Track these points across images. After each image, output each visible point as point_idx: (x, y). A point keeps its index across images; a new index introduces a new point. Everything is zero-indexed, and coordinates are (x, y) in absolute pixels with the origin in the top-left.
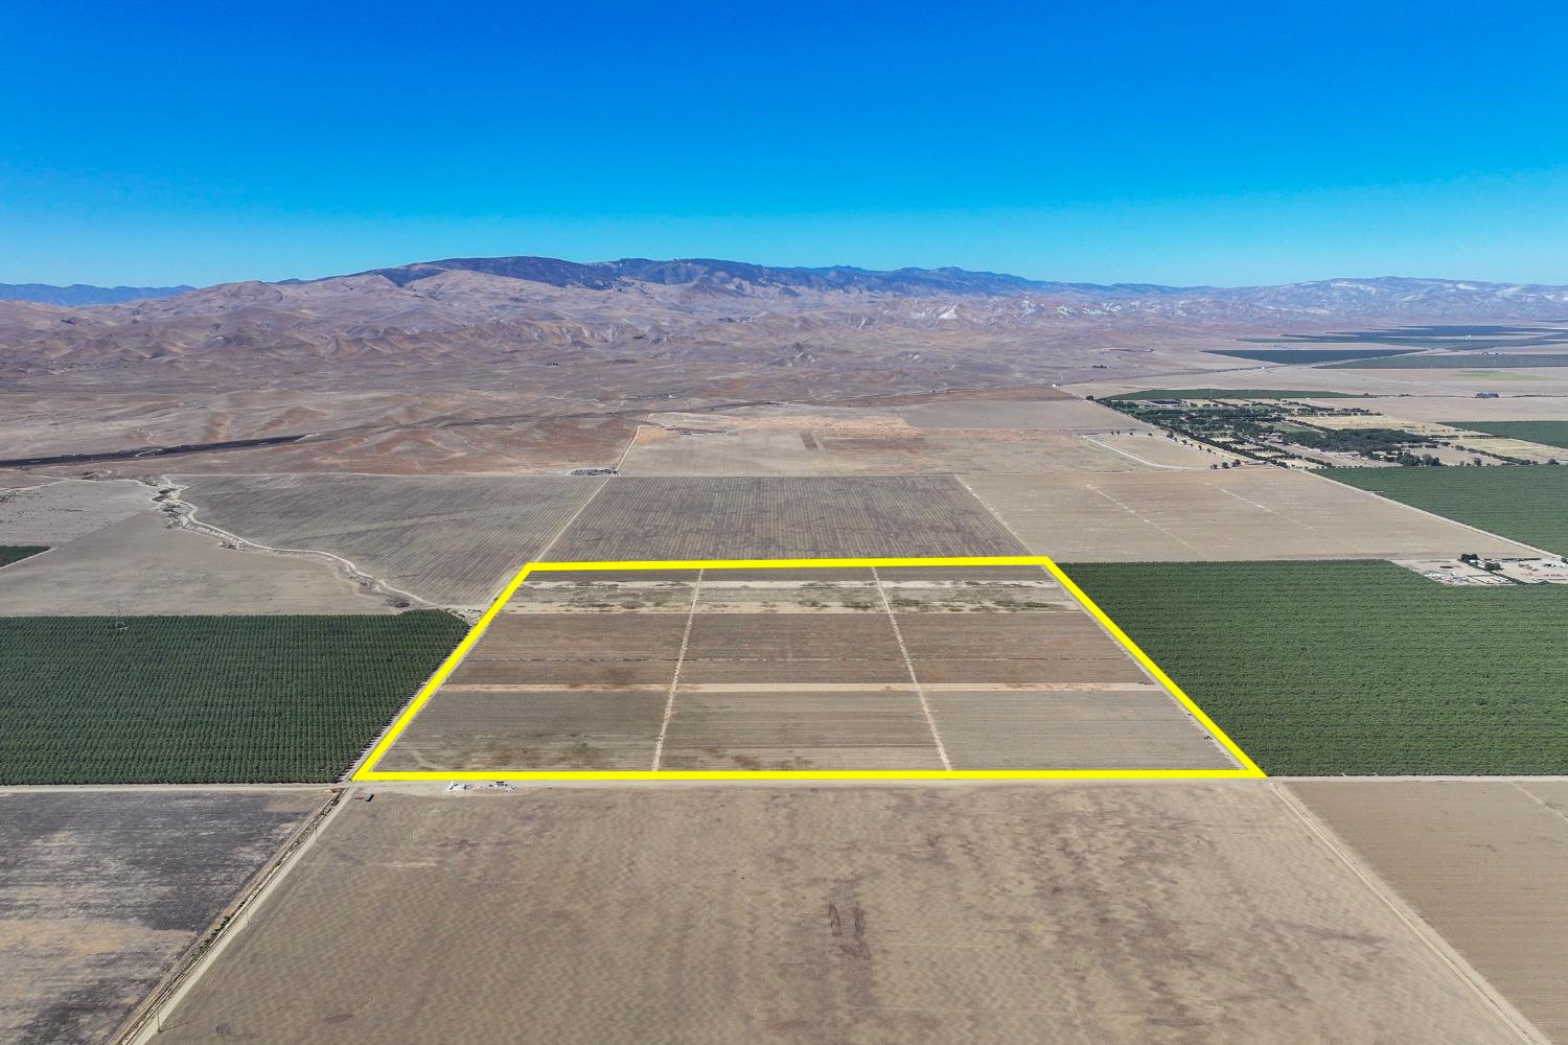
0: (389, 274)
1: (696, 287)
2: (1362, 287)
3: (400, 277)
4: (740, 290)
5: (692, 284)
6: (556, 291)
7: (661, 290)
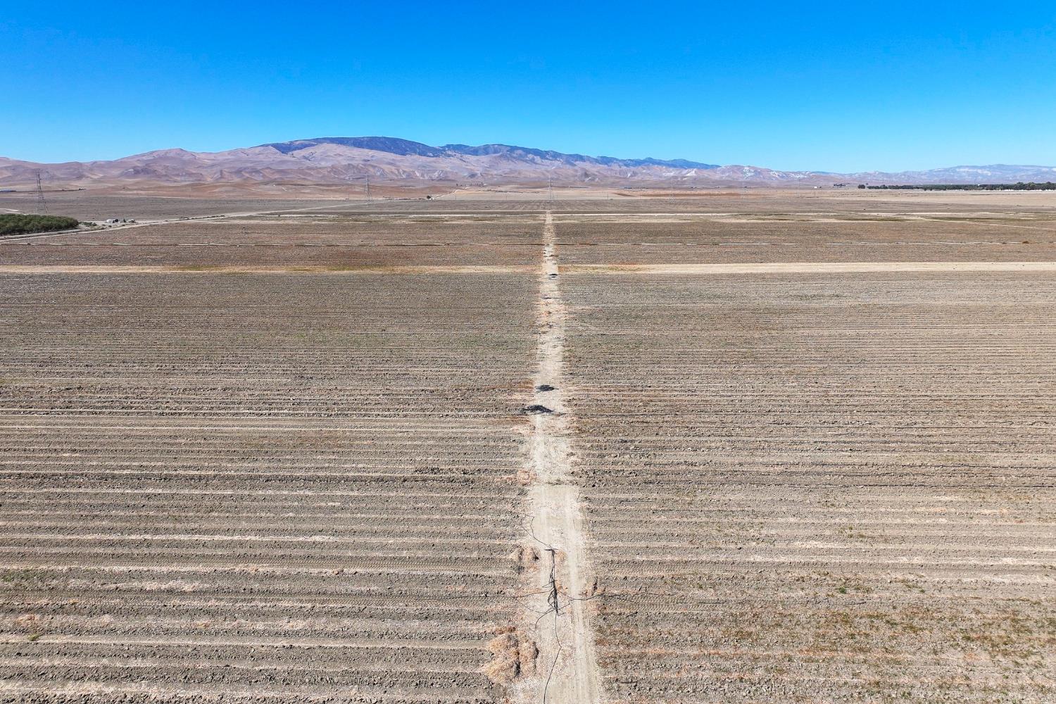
0: (276, 146)
1: (501, 156)
2: (980, 171)
3: (284, 148)
4: (533, 161)
5: (498, 155)
6: (399, 157)
7: (475, 159)
